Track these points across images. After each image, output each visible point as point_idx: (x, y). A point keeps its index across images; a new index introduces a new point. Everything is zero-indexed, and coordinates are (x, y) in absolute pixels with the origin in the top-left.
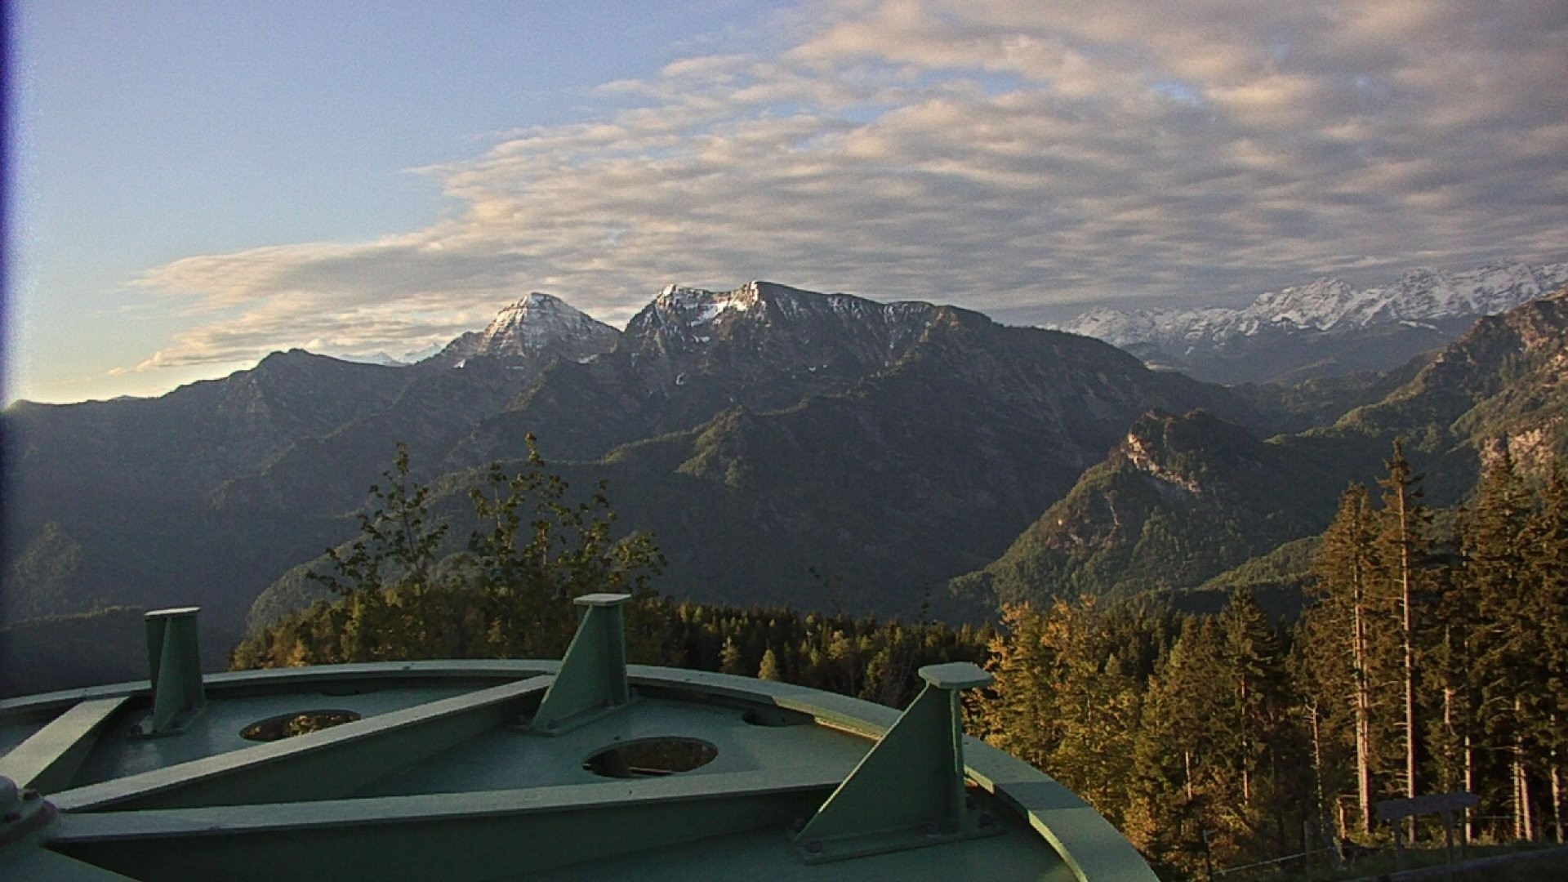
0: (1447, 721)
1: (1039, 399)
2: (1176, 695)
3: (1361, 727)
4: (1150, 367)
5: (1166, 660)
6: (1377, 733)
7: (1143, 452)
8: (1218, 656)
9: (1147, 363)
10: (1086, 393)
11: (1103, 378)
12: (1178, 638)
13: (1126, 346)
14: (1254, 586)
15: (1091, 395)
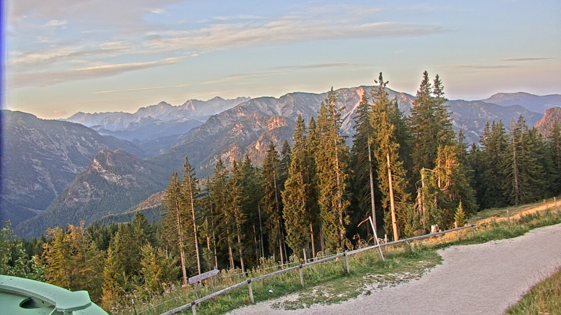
0: (209, 248)
1: (58, 147)
2: (118, 252)
3: (182, 254)
4: (101, 134)
5: (114, 240)
6: (187, 255)
7: (100, 165)
8: (132, 236)
9: (99, 133)
10: (77, 144)
11: (84, 139)
12: (117, 232)
13: (92, 127)
14: (142, 211)
15: (79, 145)
